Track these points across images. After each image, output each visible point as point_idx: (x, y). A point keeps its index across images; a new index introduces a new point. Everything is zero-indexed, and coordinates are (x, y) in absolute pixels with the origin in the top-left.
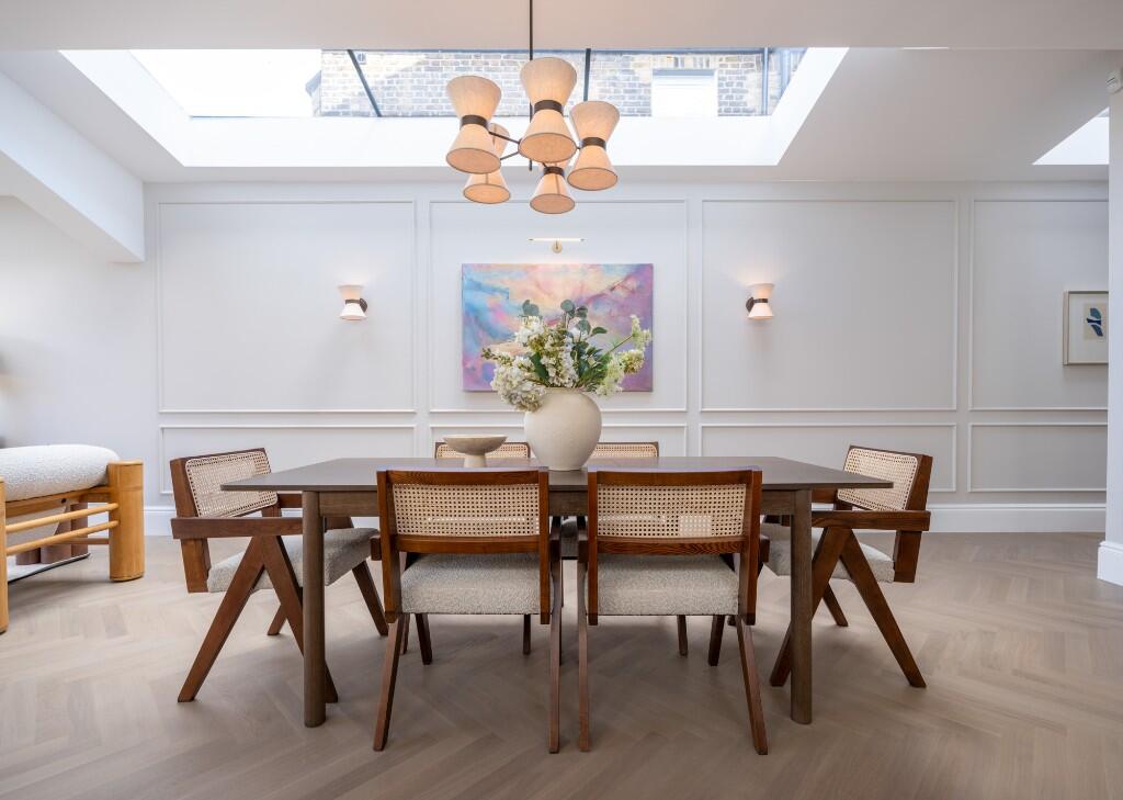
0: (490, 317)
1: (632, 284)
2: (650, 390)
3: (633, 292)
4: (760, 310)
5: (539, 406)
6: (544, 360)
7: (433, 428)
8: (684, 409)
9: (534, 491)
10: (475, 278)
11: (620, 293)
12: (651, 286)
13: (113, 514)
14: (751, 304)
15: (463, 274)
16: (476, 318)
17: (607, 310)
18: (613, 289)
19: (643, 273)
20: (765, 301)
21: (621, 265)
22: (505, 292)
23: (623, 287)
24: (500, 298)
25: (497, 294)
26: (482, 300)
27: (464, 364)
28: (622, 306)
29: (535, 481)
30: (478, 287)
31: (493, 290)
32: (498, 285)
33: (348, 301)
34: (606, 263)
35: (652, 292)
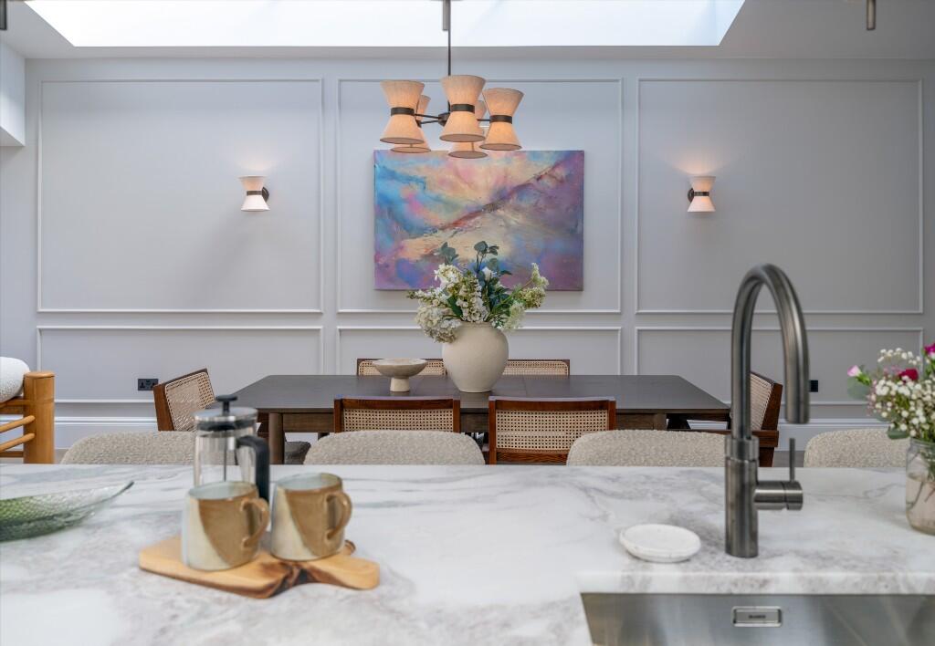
0: (404, 209)
1: (561, 172)
2: (580, 289)
3: (562, 181)
4: (700, 204)
5: (455, 339)
6: (459, 302)
7: (340, 330)
8: (618, 311)
9: (449, 414)
10: (389, 166)
11: (547, 182)
12: (582, 174)
13: (28, 428)
14: (692, 195)
15: (375, 161)
16: (390, 210)
17: (533, 201)
18: (539, 178)
19: (573, 161)
20: (705, 194)
21: (548, 152)
22: (422, 182)
23: (551, 176)
24: (417, 188)
25: (413, 184)
26: (395, 190)
27: (376, 260)
28: (550, 197)
29: (451, 407)
30: (392, 175)
31: (409, 179)
32: (414, 173)
33: (250, 193)
34: (533, 149)
35: (583, 180)
